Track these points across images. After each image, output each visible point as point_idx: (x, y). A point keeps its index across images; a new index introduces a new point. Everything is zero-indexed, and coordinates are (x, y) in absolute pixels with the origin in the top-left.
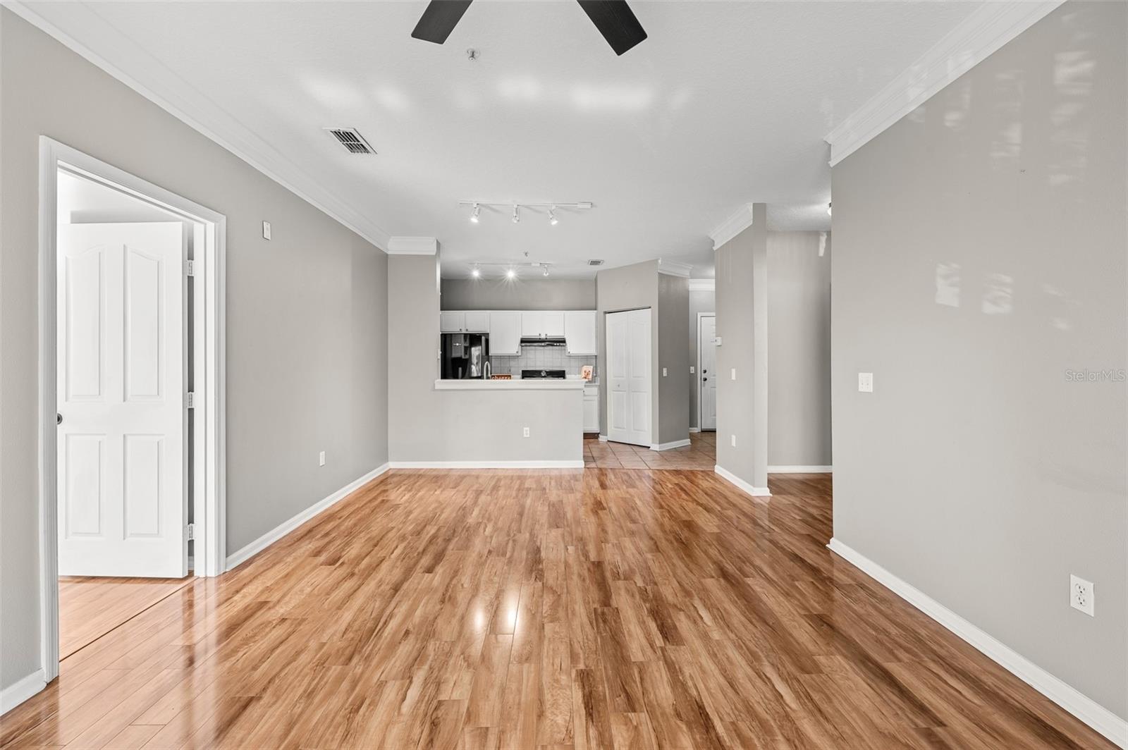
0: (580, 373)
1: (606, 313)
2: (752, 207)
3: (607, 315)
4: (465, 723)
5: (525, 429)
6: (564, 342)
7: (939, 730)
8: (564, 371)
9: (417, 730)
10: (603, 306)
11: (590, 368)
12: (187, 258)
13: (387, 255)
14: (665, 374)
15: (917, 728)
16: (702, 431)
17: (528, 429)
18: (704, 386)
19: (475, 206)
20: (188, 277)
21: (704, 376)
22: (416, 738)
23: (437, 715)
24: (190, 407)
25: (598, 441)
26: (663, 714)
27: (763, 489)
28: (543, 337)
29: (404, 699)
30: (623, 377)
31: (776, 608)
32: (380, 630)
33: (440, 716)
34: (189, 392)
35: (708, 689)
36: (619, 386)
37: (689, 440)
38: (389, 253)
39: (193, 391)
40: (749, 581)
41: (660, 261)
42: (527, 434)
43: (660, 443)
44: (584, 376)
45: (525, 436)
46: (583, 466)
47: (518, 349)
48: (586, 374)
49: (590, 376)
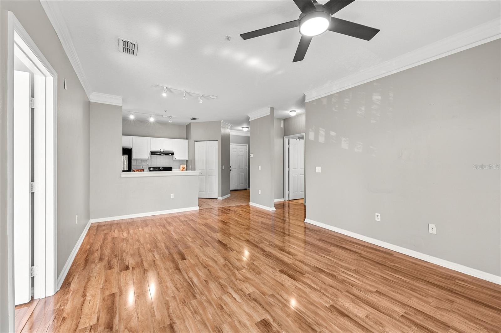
1: (195, 141)
2: (270, 108)
3: (196, 142)
4: (264, 296)
7: (362, 255)
9: (252, 304)
11: (185, 166)
12: (31, 97)
13: (90, 102)
15: (359, 256)
19: (165, 88)
20: (31, 108)
22: (255, 306)
23: (252, 298)
24: (32, 192)
26: (311, 272)
27: (273, 208)
28: (162, 151)
29: (235, 299)
31: (309, 240)
32: (192, 284)
33: (253, 297)
34: (31, 182)
35: (314, 263)
38: (91, 101)
39: (34, 182)
40: (294, 235)
41: (222, 122)
42: (172, 197)
43: (222, 196)
44: (181, 169)
46: (199, 209)
47: (149, 156)
48: (183, 168)
49: (185, 170)
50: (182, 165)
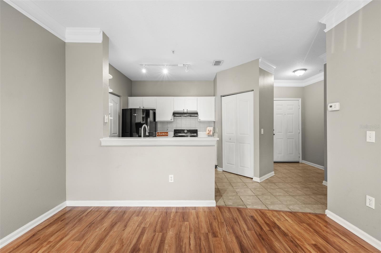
0: (205, 131)
1: (222, 96)
3: (222, 97)
5: (170, 176)
6: (197, 114)
8: (197, 130)
10: (220, 92)
11: (211, 129)
14: (262, 133)
17: (172, 176)
28: (185, 111)
30: (233, 134)
36: (230, 139)
37: (274, 172)
41: (260, 60)
45: (170, 181)
47: (172, 118)
48: (209, 132)
49: (211, 133)
50: (208, 127)
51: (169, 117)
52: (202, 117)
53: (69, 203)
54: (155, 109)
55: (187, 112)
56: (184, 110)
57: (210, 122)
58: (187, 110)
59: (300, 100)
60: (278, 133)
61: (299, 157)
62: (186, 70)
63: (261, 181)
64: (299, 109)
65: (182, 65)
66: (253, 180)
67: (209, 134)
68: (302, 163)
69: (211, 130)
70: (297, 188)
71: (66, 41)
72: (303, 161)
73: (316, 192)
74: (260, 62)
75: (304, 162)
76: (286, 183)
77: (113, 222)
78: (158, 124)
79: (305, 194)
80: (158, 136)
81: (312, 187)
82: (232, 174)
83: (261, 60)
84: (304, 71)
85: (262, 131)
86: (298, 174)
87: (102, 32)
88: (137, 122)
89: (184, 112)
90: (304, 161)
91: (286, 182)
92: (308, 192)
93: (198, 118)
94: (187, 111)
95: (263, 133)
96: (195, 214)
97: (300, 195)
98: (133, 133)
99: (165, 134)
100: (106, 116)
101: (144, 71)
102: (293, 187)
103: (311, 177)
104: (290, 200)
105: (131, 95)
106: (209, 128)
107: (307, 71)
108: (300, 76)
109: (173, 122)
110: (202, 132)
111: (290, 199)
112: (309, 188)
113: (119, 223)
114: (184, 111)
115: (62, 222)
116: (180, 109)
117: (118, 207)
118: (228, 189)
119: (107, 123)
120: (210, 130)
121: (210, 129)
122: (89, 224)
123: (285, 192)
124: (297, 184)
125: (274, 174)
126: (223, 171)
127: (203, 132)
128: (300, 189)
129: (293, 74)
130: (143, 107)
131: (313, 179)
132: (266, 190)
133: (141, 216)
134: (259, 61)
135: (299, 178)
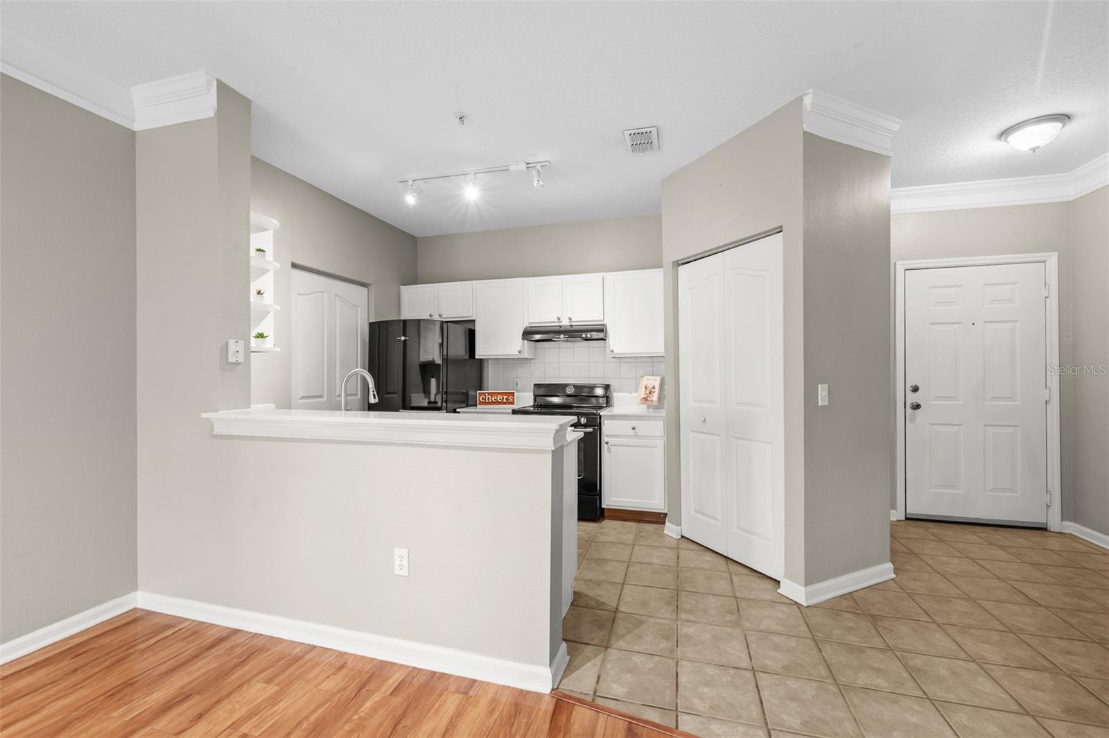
1: (679, 263)
3: (679, 268)
6: (602, 329)
8: (609, 386)
10: (670, 249)
11: (656, 381)
16: (907, 519)
18: (913, 419)
21: (912, 398)
25: (662, 535)
28: (565, 323)
30: (714, 402)
36: (704, 421)
37: (890, 565)
43: (807, 576)
44: (643, 396)
45: (397, 572)
47: (522, 346)
48: (648, 392)
49: (655, 397)
50: (646, 377)
51: (514, 346)
52: (618, 342)
53: (143, 600)
54: (474, 321)
55: (572, 326)
56: (559, 319)
57: (655, 359)
58: (570, 319)
59: (1053, 259)
60: (936, 402)
61: (1048, 506)
62: (536, 179)
63: (812, 602)
64: (1046, 297)
65: (524, 166)
66: (779, 591)
67: (646, 399)
68: (1065, 531)
69: (654, 388)
70: (980, 662)
71: (137, 127)
72: (1064, 523)
73: (1091, 702)
74: (809, 109)
75: (1071, 528)
76: (935, 626)
77: (185, 690)
78: (490, 365)
79: (1014, 707)
80: (481, 403)
81: (1076, 671)
82: (708, 550)
83: (810, 101)
84: (1060, 125)
85: (822, 392)
86: (1018, 585)
87: (215, 83)
88: (425, 360)
89: (560, 326)
90: (1072, 524)
91: (939, 620)
92: (1040, 694)
93: (605, 347)
94: (569, 324)
95: (826, 403)
96: (450, 715)
97: (986, 704)
98: (412, 395)
99: (505, 397)
100: (232, 342)
101: (411, 200)
102: (963, 655)
103: (1089, 611)
104: (916, 725)
105: (414, 280)
106: (647, 379)
107: (1072, 127)
108: (1034, 150)
109: (532, 361)
110: (627, 394)
111: (914, 720)
112: (1055, 670)
113: (198, 697)
114: (561, 324)
115: (74, 660)
116: (547, 316)
117: (251, 633)
118: (651, 620)
119: (237, 363)
120: (651, 386)
121: (650, 381)
122: (121, 684)
123: (905, 674)
124: (995, 637)
125: (893, 576)
126: (682, 537)
127: (630, 393)
128: (998, 672)
129: (999, 148)
130: (440, 316)
131: (1097, 624)
132: (815, 651)
133: (277, 685)
134: (802, 104)
135: (1016, 608)
